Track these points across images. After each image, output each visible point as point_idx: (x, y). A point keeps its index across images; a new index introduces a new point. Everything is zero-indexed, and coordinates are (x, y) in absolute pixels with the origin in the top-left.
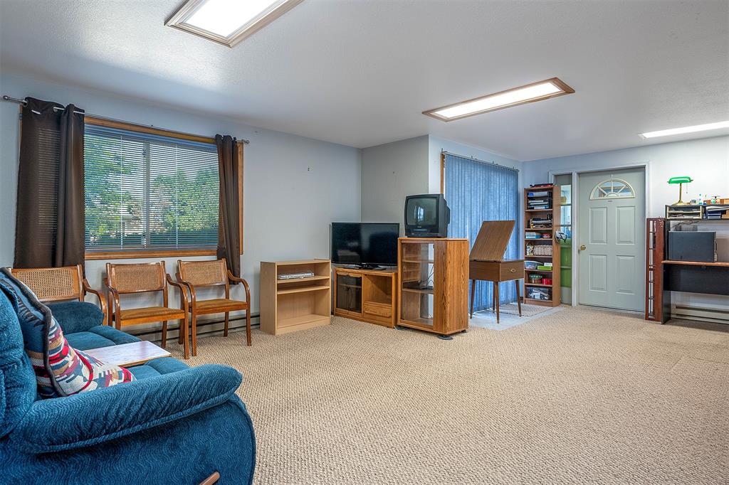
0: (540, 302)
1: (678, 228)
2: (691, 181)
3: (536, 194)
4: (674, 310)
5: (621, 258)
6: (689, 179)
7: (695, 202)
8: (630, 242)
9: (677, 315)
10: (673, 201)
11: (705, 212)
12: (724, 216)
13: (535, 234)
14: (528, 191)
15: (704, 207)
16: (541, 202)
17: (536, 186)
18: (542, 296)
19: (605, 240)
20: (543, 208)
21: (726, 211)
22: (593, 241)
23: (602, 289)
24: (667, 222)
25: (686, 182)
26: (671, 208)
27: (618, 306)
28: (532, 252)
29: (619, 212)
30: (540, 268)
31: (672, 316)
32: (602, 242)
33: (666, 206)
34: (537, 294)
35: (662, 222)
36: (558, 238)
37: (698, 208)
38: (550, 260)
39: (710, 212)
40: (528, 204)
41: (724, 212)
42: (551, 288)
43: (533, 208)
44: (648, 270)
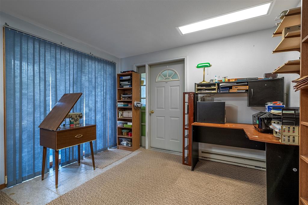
0: (126, 149)
1: (203, 99)
2: (210, 66)
3: (124, 78)
4: (200, 154)
5: (172, 118)
6: (209, 64)
7: (213, 80)
8: (177, 108)
9: (202, 157)
10: (200, 81)
11: (219, 88)
12: (231, 91)
13: (122, 103)
14: (120, 76)
15: (218, 84)
16: (127, 83)
17: (124, 72)
18: (127, 144)
19: (164, 107)
20: (128, 87)
21: (232, 86)
22: (158, 108)
23: (162, 138)
24: (196, 95)
25: (207, 66)
26: (199, 85)
27: (171, 149)
28: (122, 115)
29: (171, 89)
30: (125, 126)
31: (200, 158)
32: (162, 108)
33: (195, 84)
34: (124, 143)
35: (193, 95)
36: (135, 106)
37: (214, 85)
38: (130, 121)
39: (222, 88)
40: (120, 85)
41: (230, 88)
42: (132, 139)
43: (123, 87)
44: (184, 129)
